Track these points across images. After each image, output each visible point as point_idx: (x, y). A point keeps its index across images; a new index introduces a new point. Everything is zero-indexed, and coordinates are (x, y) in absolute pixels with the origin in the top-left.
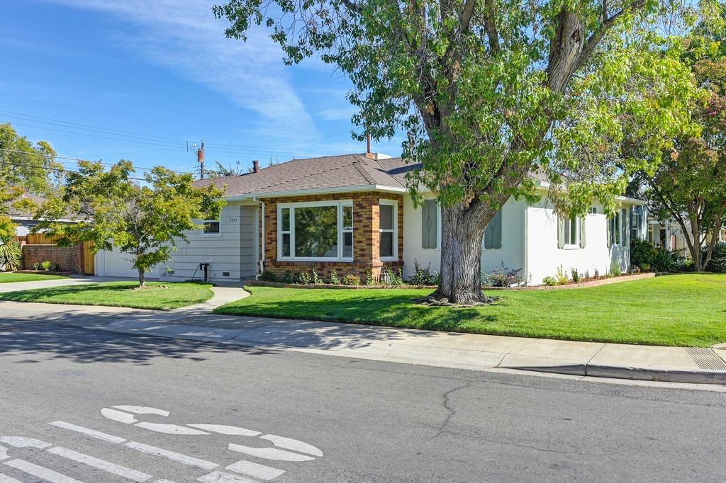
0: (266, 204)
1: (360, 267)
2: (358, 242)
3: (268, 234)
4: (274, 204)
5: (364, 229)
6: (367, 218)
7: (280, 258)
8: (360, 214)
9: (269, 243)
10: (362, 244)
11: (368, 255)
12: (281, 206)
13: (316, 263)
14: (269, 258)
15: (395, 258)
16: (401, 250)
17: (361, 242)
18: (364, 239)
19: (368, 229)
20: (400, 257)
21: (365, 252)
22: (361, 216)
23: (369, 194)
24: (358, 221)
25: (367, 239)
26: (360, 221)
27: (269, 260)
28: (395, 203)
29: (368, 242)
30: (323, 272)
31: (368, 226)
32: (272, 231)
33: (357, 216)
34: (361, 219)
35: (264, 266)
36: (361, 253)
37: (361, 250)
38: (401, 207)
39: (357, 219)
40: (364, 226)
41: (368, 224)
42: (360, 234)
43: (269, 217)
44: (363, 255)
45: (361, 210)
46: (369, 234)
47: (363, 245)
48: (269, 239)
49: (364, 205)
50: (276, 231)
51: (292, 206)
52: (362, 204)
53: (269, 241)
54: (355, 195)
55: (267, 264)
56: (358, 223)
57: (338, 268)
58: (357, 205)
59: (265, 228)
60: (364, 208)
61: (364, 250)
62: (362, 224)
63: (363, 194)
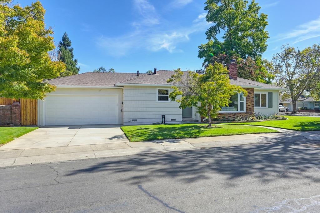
2: (248, 105)
5: (251, 101)
6: (252, 97)
8: (250, 95)
10: (250, 106)
11: (253, 110)
13: (232, 113)
17: (250, 105)
19: (252, 101)
22: (250, 96)
24: (248, 98)
25: (252, 105)
26: (250, 98)
30: (235, 117)
31: (252, 100)
34: (250, 97)
37: (250, 108)
39: (248, 97)
42: (249, 103)
44: (250, 110)
46: (253, 103)
47: (251, 107)
54: (247, 89)
56: (249, 99)
60: (251, 93)
61: (251, 108)
62: (250, 99)
63: (250, 89)
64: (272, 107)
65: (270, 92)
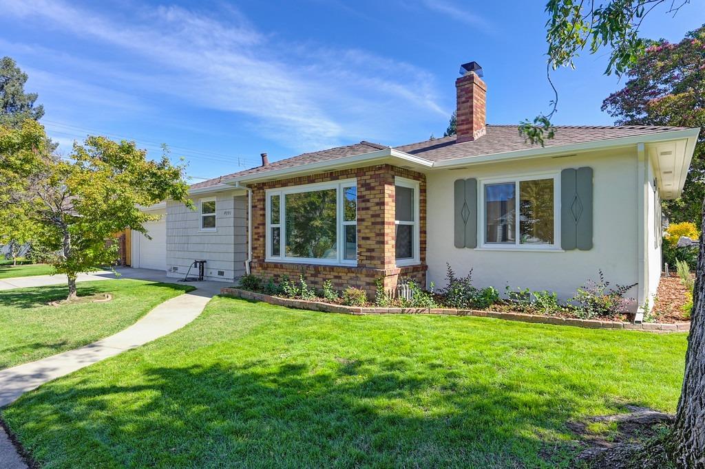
0: (253, 192)
1: (367, 276)
2: (364, 238)
3: (256, 228)
4: (261, 191)
5: (373, 220)
6: (378, 204)
7: (269, 258)
8: (367, 197)
9: (256, 239)
10: (368, 242)
11: (379, 258)
12: (270, 193)
14: (256, 257)
15: (416, 261)
16: (423, 249)
17: (368, 238)
18: (372, 235)
19: (379, 220)
20: (423, 259)
21: (373, 254)
22: (368, 201)
23: (380, 168)
24: (363, 209)
25: (378, 235)
26: (367, 209)
27: (256, 260)
28: (415, 185)
29: (378, 239)
30: (317, 279)
31: (378, 216)
32: (259, 224)
33: (363, 201)
34: (369, 205)
35: (251, 268)
36: (368, 254)
37: (369, 250)
38: (423, 191)
39: (363, 205)
40: (373, 216)
41: (377, 213)
42: (367, 227)
43: (256, 206)
44: (371, 258)
45: (368, 192)
46: (379, 227)
47: (371, 243)
48: (256, 234)
49: (372, 185)
50: (264, 224)
51: (282, 192)
52: (369, 184)
53: (256, 237)
54: (359, 172)
55: (253, 265)
56: (364, 212)
57: (336, 274)
58: (362, 186)
59: (252, 220)
60: (373, 188)
61: (373, 250)
62: (370, 212)
63: (370, 168)
64: (588, 246)
65: (576, 165)
